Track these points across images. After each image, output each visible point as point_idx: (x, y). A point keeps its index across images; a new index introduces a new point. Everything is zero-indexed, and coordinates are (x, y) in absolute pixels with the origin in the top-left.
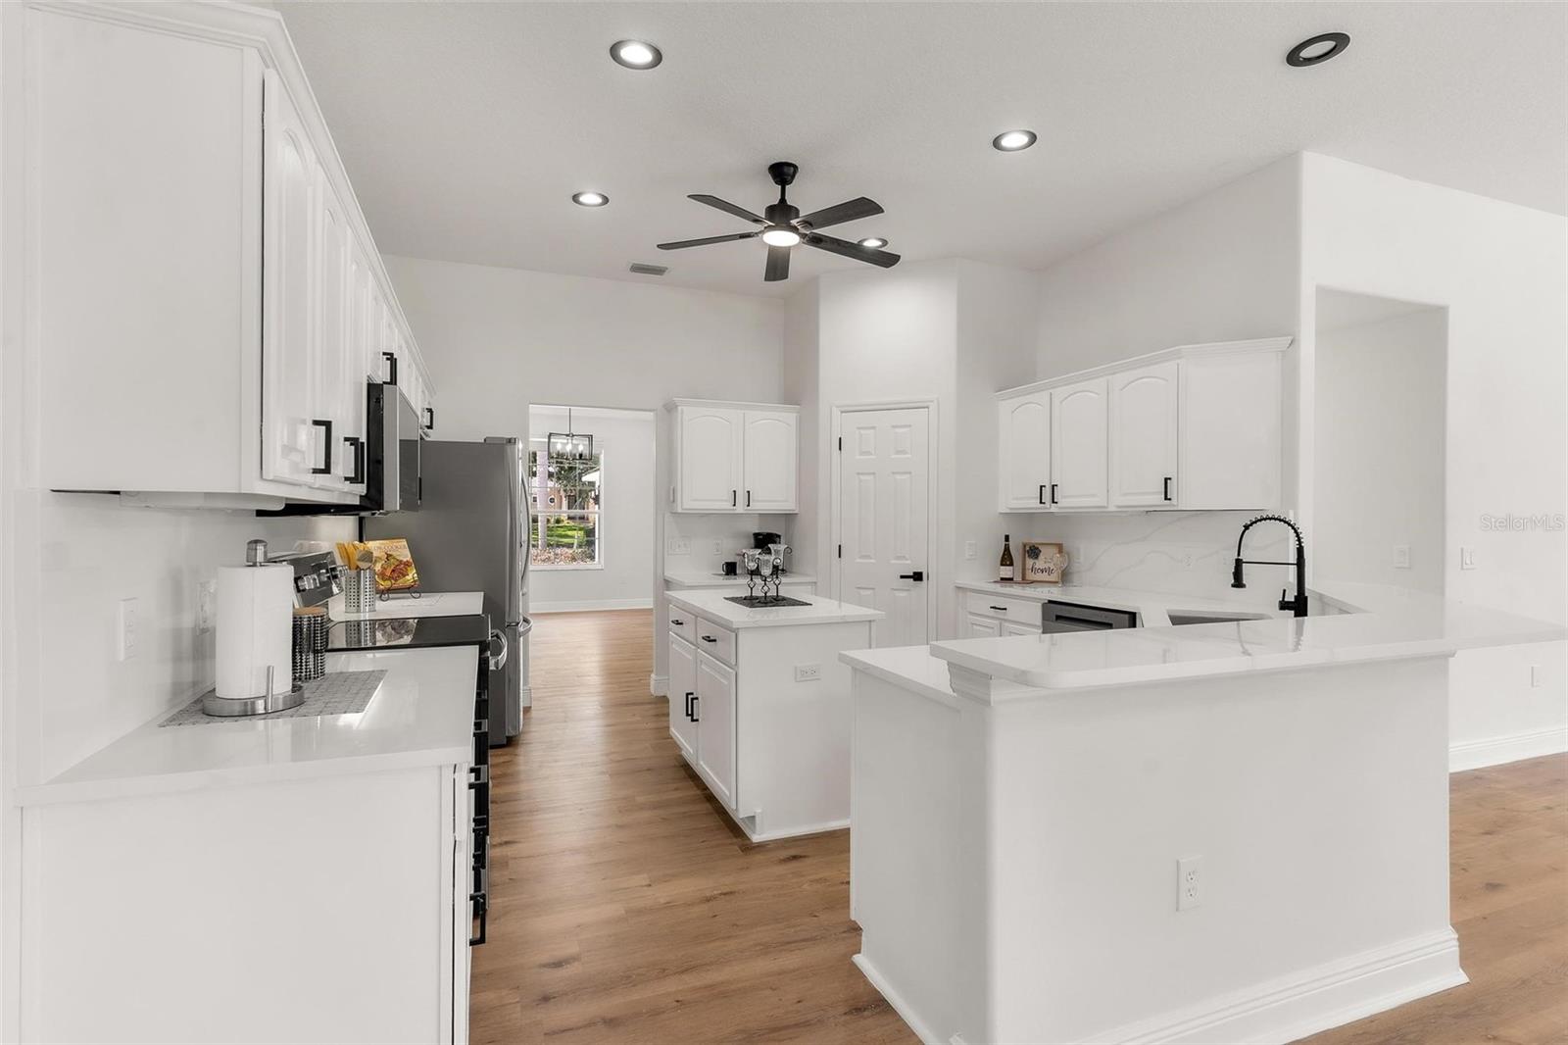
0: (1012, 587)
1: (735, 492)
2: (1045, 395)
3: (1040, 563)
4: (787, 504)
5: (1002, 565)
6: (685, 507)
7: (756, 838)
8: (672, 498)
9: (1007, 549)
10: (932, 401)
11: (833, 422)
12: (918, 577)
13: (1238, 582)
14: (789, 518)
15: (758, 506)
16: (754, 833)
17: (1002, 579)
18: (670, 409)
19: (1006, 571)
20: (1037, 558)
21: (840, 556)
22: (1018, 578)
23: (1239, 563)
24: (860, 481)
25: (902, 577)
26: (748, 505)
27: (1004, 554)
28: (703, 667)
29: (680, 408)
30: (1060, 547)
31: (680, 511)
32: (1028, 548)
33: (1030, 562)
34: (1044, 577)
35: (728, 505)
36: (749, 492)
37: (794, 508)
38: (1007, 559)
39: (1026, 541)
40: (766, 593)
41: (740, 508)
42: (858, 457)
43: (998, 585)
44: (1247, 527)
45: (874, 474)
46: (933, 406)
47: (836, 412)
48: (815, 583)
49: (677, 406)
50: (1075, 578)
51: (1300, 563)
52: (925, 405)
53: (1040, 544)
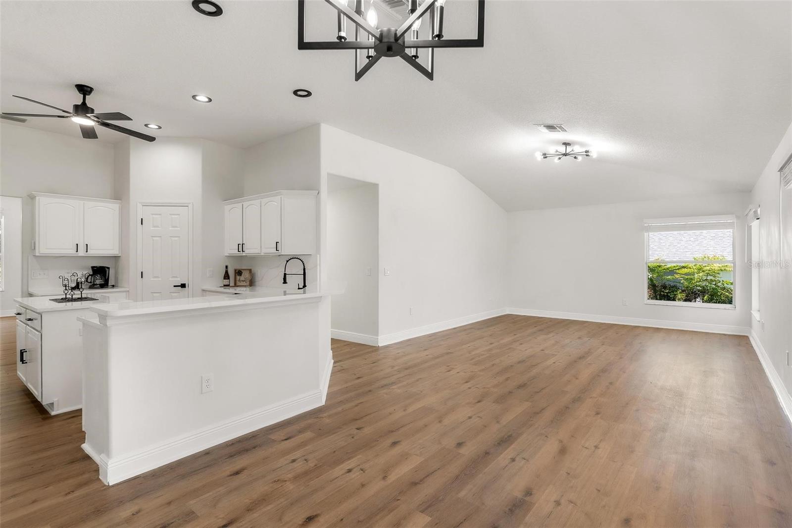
0: (229, 289)
1: (77, 244)
2: (240, 204)
3: (242, 278)
4: (115, 252)
5: (224, 279)
6: (41, 252)
7: (53, 413)
8: (33, 248)
9: (227, 272)
10: (190, 203)
11: (137, 210)
12: (183, 286)
13: (285, 282)
14: (116, 258)
15: (91, 252)
16: (53, 411)
17: (224, 285)
18: (32, 198)
19: (226, 282)
20: (241, 275)
21: (142, 277)
22: (232, 284)
23: (285, 274)
24: (153, 240)
25: (174, 286)
26: (87, 252)
27: (225, 274)
28: (29, 334)
29: (37, 198)
30: (250, 270)
31: (37, 255)
32: (237, 271)
33: (238, 277)
34: (244, 284)
35: (74, 251)
36: (87, 245)
37: (118, 253)
38: (226, 276)
39: (236, 268)
40: (72, 296)
41: (82, 252)
42: (152, 228)
43: (223, 288)
44: (287, 261)
45: (160, 237)
46: (190, 205)
47: (139, 206)
48: (128, 291)
49: (35, 197)
50: (257, 283)
51: (304, 274)
52: (186, 205)
53: (242, 269)
